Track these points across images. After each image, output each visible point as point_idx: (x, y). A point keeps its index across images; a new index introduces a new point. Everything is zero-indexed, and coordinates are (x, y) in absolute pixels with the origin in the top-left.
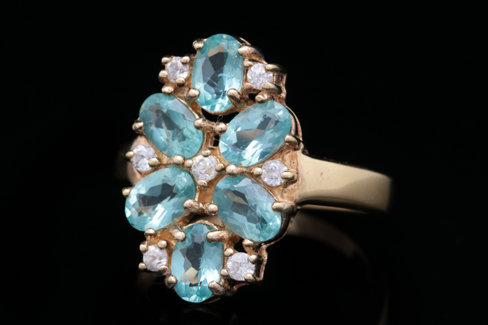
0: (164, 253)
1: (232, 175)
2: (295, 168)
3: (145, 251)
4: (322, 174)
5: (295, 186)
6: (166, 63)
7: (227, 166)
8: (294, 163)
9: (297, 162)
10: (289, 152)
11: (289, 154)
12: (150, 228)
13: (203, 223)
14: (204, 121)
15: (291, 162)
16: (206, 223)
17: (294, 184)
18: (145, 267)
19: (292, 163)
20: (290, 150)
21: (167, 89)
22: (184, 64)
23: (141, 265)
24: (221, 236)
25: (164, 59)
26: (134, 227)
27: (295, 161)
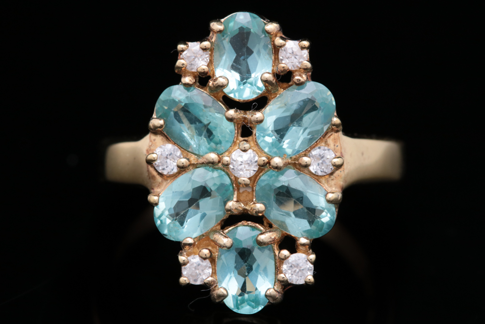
0: (207, 263)
1: (277, 168)
2: (340, 151)
3: (185, 264)
4: (363, 154)
5: (341, 172)
6: (183, 51)
7: (271, 160)
8: (337, 146)
9: (340, 144)
10: (331, 135)
11: (332, 137)
12: (187, 238)
13: (246, 224)
14: (236, 111)
15: (334, 145)
16: (250, 224)
17: (340, 170)
18: (187, 282)
19: (336, 147)
20: (332, 133)
21: (187, 80)
22: (204, 49)
23: (183, 280)
24: (273, 237)
25: (181, 47)
26: (167, 237)
27: (338, 144)
